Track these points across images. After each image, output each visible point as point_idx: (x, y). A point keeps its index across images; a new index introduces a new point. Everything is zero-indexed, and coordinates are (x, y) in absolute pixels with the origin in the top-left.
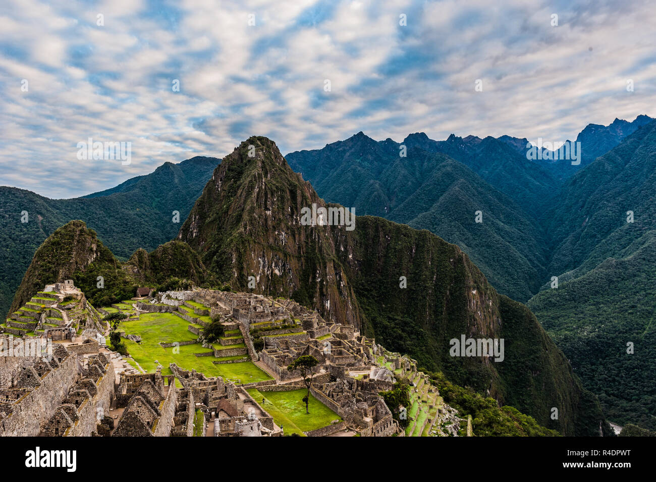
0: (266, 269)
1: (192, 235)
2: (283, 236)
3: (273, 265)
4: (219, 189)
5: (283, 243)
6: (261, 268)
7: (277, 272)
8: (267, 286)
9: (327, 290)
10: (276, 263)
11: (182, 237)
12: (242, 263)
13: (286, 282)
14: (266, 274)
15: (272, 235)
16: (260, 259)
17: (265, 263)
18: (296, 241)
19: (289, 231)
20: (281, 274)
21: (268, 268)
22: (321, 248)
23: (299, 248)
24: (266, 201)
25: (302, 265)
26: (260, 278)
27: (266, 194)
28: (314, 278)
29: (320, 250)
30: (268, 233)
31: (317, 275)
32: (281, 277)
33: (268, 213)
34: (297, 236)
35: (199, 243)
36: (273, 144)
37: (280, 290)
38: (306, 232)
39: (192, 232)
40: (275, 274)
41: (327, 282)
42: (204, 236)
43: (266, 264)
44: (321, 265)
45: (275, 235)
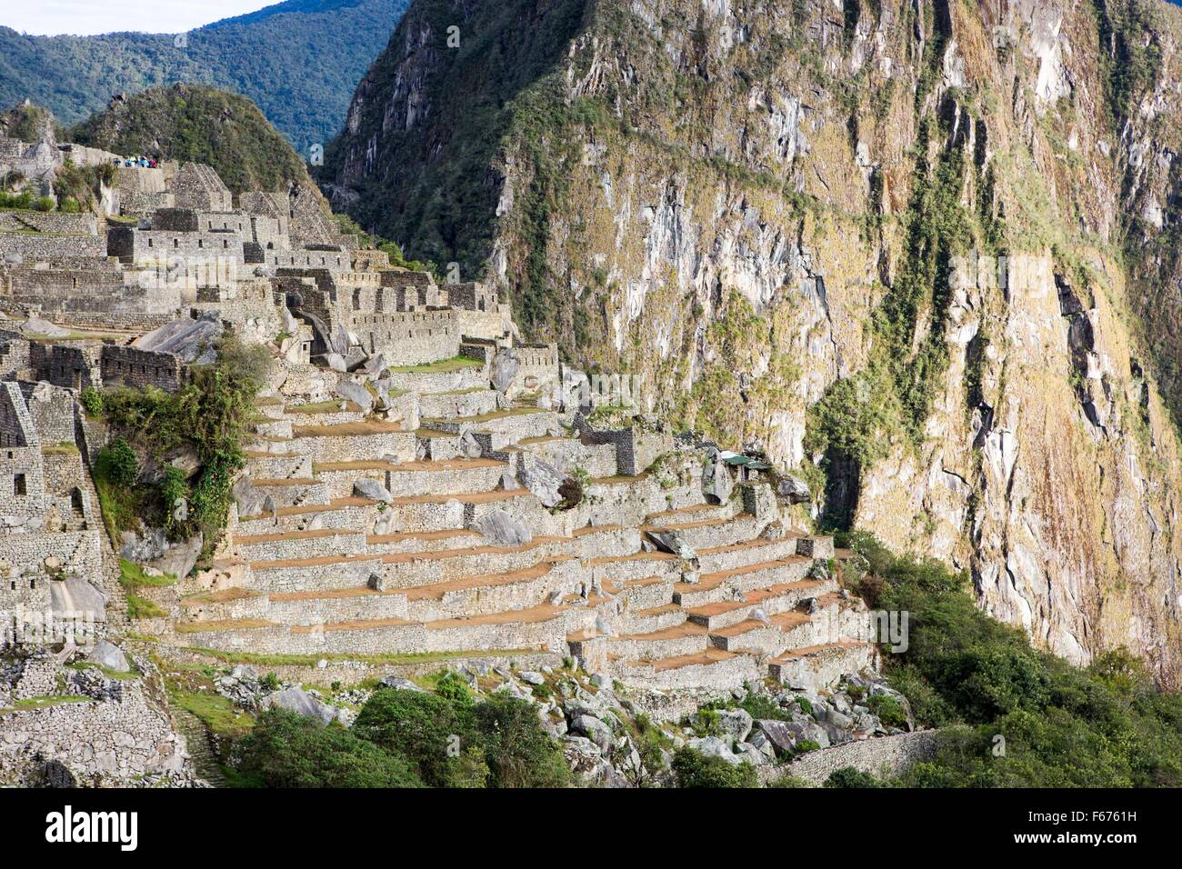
0: (685, 263)
1: (403, 117)
2: (791, 120)
3: (728, 246)
5: (785, 154)
6: (655, 254)
7: (741, 280)
8: (687, 339)
9: (1003, 385)
10: (741, 241)
11: (360, 127)
12: (545, 218)
13: (795, 335)
14: (683, 284)
15: (728, 114)
16: (648, 213)
17: (676, 231)
18: (862, 147)
19: (827, 96)
20: (768, 297)
21: (698, 258)
22: (989, 189)
23: (875, 182)
25: (883, 260)
26: (649, 298)
28: (940, 323)
29: (986, 196)
30: (707, 103)
31: (956, 313)
32: (770, 306)
34: (866, 125)
35: (425, 149)
37: (752, 363)
38: (917, 107)
39: (401, 104)
40: (735, 295)
41: (1006, 343)
42: (445, 118)
43: (685, 238)
45: (748, 113)
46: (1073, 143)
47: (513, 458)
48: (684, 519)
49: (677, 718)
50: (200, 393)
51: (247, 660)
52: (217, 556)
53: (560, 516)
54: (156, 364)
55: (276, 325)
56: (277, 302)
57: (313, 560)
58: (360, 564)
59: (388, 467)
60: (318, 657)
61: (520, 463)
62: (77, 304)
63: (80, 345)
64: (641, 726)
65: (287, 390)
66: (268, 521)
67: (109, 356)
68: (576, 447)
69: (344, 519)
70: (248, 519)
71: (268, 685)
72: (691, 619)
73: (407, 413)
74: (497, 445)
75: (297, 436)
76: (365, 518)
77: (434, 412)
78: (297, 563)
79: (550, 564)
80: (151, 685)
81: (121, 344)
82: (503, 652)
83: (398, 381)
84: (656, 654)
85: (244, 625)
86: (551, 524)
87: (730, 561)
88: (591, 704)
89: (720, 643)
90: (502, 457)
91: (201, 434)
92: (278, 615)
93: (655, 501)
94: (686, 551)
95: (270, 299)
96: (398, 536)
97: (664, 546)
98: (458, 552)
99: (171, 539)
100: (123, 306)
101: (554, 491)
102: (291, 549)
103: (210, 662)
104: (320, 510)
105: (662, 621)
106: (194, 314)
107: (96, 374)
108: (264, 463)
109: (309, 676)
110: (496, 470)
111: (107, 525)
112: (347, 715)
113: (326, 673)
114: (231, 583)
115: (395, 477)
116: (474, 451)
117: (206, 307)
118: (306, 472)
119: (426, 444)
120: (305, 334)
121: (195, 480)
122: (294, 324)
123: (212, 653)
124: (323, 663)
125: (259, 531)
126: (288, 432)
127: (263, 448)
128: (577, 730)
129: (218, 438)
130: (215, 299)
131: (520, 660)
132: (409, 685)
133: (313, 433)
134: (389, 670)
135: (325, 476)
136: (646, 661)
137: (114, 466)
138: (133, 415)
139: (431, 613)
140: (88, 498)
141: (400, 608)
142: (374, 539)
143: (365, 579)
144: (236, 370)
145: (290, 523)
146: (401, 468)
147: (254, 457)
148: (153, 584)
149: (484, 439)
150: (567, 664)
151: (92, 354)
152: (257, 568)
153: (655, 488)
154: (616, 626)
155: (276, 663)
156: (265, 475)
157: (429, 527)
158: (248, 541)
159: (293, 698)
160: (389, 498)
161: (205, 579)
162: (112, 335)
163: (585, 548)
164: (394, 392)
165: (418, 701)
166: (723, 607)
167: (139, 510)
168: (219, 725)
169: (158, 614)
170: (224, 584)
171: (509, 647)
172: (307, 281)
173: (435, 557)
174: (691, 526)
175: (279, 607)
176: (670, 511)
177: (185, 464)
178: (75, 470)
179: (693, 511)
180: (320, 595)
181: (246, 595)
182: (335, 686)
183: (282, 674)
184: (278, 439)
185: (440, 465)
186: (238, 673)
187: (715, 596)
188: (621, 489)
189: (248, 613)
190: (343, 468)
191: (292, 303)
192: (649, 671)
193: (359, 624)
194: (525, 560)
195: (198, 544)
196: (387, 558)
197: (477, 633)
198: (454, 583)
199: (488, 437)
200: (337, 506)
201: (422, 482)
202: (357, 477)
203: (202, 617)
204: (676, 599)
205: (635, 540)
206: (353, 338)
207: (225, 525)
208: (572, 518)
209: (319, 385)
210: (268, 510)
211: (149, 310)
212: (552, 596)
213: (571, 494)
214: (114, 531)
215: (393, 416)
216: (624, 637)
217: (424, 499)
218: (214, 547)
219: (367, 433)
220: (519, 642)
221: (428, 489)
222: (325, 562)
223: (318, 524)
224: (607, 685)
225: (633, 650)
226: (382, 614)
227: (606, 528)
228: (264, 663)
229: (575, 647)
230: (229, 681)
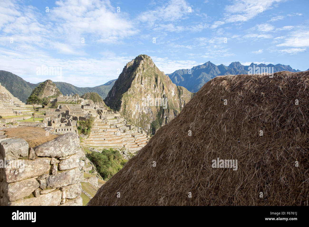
0: (139, 110)
2: (149, 97)
3: (143, 109)
4: (124, 77)
6: (136, 109)
7: (145, 112)
8: (139, 117)
11: (109, 96)
12: (126, 105)
13: (149, 117)
14: (139, 112)
16: (136, 105)
19: (153, 94)
21: (140, 109)
24: (141, 81)
25: (158, 110)
26: (136, 113)
27: (142, 78)
28: (163, 116)
30: (142, 95)
31: (165, 115)
32: (147, 114)
33: (142, 86)
34: (156, 97)
36: (149, 58)
37: (145, 119)
38: (161, 95)
39: (113, 94)
40: (144, 113)
41: (169, 118)
43: (139, 107)
44: (167, 111)
45: (145, 96)
46: (175, 99)
47: (119, 128)
48: (135, 134)
49: (134, 153)
50: (88, 121)
51: (92, 146)
52: (89, 137)
53: (123, 133)
54: (84, 119)
55: (96, 115)
56: (97, 113)
57: (99, 137)
58: (103, 138)
59: (107, 128)
60: (99, 146)
61: (120, 128)
62: (77, 113)
63: (77, 117)
64: (130, 153)
65: (97, 121)
66: (95, 133)
67: (80, 118)
68: (125, 127)
69: (102, 133)
70: (93, 133)
71: (93, 149)
72: (136, 143)
73: (109, 123)
74: (117, 127)
75: (98, 125)
76: (104, 133)
77: (112, 123)
78: (97, 137)
79: (122, 138)
80: (82, 149)
81: (81, 117)
82: (117, 146)
83: (108, 120)
84: (132, 146)
85: (92, 143)
86: (123, 134)
87: (140, 138)
88: (125, 151)
89: (138, 146)
90: (118, 128)
91: (88, 125)
92: (96, 142)
93: (133, 132)
94: (136, 137)
95: (96, 112)
96: (107, 135)
97: (133, 136)
98: (113, 137)
99: (85, 135)
100: (82, 113)
101: (123, 131)
102: (97, 136)
103: (88, 147)
104: (100, 132)
105: (133, 143)
106: (88, 114)
107: (78, 119)
108: (94, 128)
109: (98, 148)
110: (117, 129)
111: (79, 133)
112: (101, 152)
113: (99, 148)
114: (91, 139)
115: (107, 129)
116: (115, 127)
117: (90, 113)
118: (98, 129)
119: (111, 127)
120: (99, 116)
121: (87, 129)
122: (98, 115)
123: (88, 146)
124: (99, 147)
125: (94, 134)
126: (97, 125)
127: (94, 127)
128: (124, 154)
129: (90, 125)
130: (91, 112)
131: (119, 147)
132: (107, 149)
133: (99, 125)
134: (106, 148)
135: (100, 129)
136: (131, 147)
137: (80, 128)
138: (82, 123)
139: (110, 142)
140: (77, 131)
141: (107, 142)
142: (105, 135)
143: (104, 139)
144: (92, 119)
145: (97, 134)
146: (108, 129)
147: (93, 127)
148: (83, 139)
149: (116, 126)
150: (123, 147)
151: (78, 117)
152: (93, 138)
153: (133, 131)
154: (128, 144)
155: (95, 147)
156: (94, 129)
157: (110, 134)
158: (92, 135)
159: (96, 150)
160: (107, 131)
161: (88, 139)
162: (80, 116)
163: (126, 136)
164: (108, 121)
165: (108, 151)
166: (139, 142)
167: (82, 132)
168: (89, 153)
169: (83, 142)
170: (90, 139)
171: (118, 146)
172: (99, 111)
173: (111, 137)
174: (136, 135)
175: (95, 142)
176: (134, 133)
177: (87, 128)
178: (76, 128)
179: (136, 133)
180: (99, 141)
181: (92, 140)
182: (100, 149)
183: (95, 148)
184: (96, 126)
185: (112, 129)
186: (91, 148)
187: (138, 141)
188: (129, 131)
189: (92, 142)
190: (102, 128)
191: (98, 113)
192: (131, 148)
193: (103, 143)
194: (120, 138)
195: (87, 135)
196: (106, 137)
197: (115, 144)
198: (112, 140)
199: (117, 126)
200: (101, 132)
201: (110, 130)
202: (104, 129)
203: (88, 142)
204: (134, 141)
205: (131, 136)
206: (104, 116)
207: (90, 134)
208: (124, 134)
209: (101, 120)
210: (95, 132)
211: (84, 113)
212: (122, 141)
213: (124, 131)
214: (79, 134)
215: (107, 124)
216: (129, 145)
217: (110, 132)
218: (89, 136)
219: (105, 125)
220: (119, 145)
221: (110, 131)
222: (100, 137)
223: (99, 134)
224: (127, 149)
225: (130, 146)
226: (105, 143)
227: (128, 135)
228: (94, 147)
229: (124, 146)
230: (90, 149)
